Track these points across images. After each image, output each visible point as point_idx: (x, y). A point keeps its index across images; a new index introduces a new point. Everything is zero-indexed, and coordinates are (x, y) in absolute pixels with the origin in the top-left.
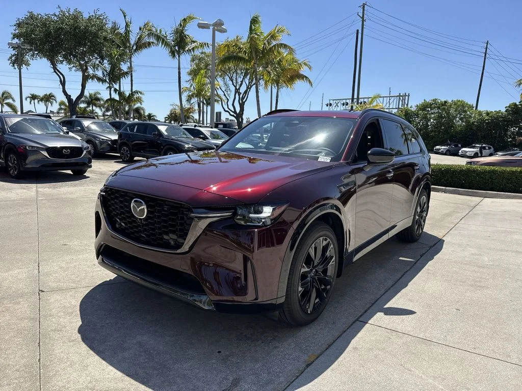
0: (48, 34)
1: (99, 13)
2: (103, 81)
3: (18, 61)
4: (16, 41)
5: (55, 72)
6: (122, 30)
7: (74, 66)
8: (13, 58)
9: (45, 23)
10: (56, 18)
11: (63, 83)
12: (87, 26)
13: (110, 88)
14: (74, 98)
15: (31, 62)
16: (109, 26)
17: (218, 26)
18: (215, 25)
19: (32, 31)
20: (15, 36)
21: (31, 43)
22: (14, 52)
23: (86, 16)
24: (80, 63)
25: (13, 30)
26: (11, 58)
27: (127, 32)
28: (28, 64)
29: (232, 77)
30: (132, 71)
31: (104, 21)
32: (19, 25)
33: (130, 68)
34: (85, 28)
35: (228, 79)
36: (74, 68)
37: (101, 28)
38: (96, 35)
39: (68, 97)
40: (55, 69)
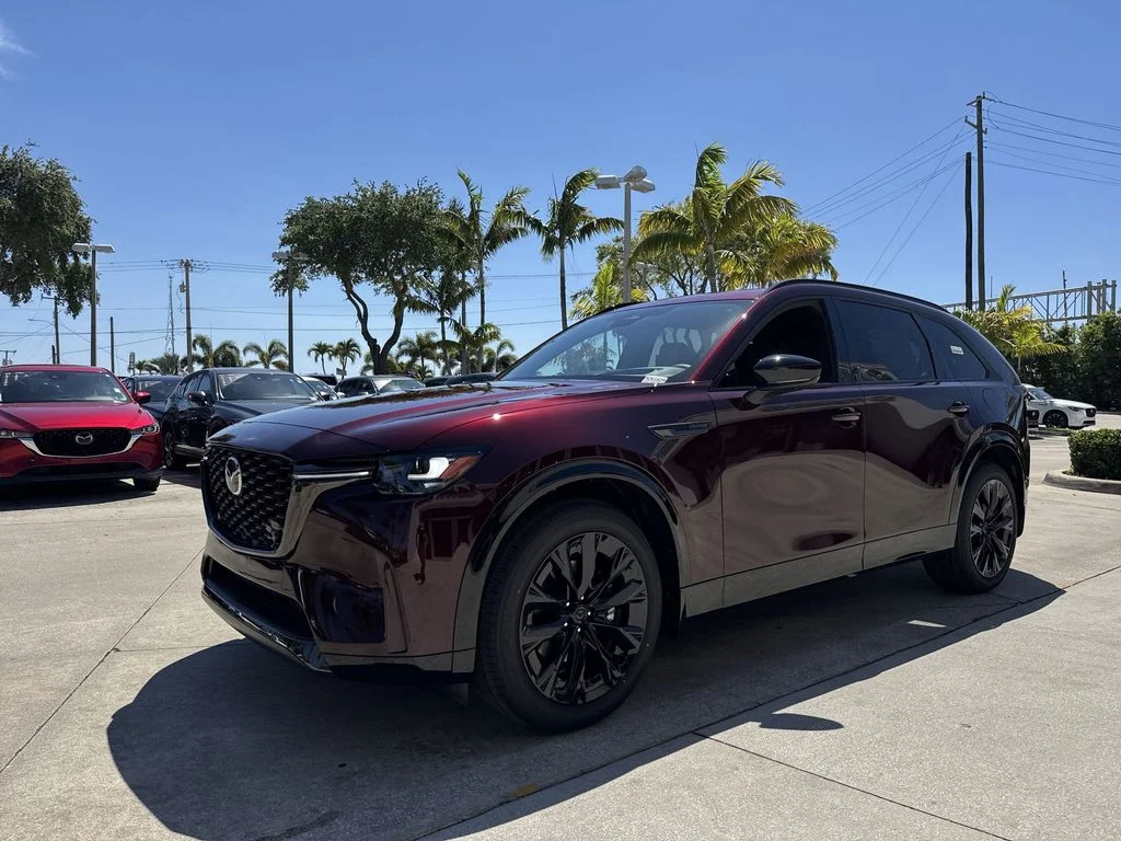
0: (338, 233)
1: (426, 185)
2: (430, 308)
3: (287, 281)
4: (287, 248)
5: (350, 298)
6: (467, 213)
7: (383, 286)
8: (280, 277)
9: (332, 213)
10: (350, 202)
11: (363, 319)
12: (404, 209)
13: (442, 320)
14: (381, 343)
15: (309, 283)
16: (444, 206)
17: (636, 180)
18: (631, 178)
19: (312, 230)
20: (285, 241)
21: (308, 251)
22: (282, 267)
23: (402, 192)
24: (393, 280)
25: (281, 230)
26: (277, 275)
27: (474, 215)
28: (303, 288)
29: (683, 281)
30: (483, 286)
31: (434, 198)
32: (289, 221)
33: (480, 280)
34: (400, 213)
35: (676, 283)
36: (385, 290)
37: (428, 212)
38: (419, 225)
39: (372, 342)
40: (349, 292)
